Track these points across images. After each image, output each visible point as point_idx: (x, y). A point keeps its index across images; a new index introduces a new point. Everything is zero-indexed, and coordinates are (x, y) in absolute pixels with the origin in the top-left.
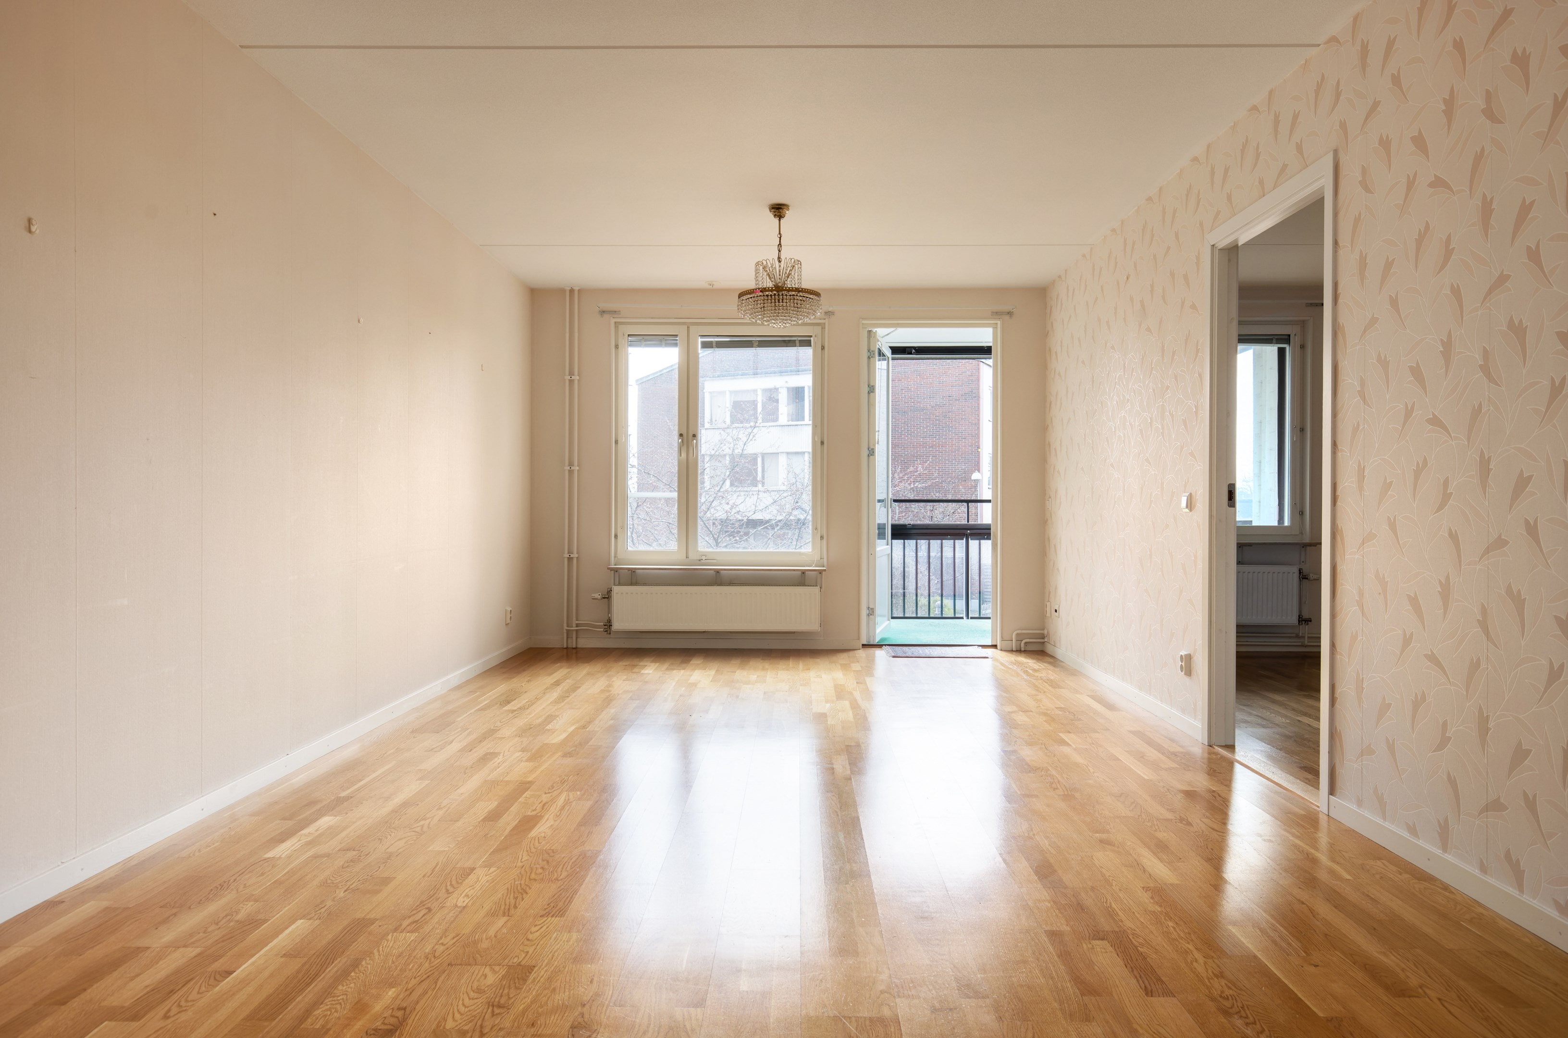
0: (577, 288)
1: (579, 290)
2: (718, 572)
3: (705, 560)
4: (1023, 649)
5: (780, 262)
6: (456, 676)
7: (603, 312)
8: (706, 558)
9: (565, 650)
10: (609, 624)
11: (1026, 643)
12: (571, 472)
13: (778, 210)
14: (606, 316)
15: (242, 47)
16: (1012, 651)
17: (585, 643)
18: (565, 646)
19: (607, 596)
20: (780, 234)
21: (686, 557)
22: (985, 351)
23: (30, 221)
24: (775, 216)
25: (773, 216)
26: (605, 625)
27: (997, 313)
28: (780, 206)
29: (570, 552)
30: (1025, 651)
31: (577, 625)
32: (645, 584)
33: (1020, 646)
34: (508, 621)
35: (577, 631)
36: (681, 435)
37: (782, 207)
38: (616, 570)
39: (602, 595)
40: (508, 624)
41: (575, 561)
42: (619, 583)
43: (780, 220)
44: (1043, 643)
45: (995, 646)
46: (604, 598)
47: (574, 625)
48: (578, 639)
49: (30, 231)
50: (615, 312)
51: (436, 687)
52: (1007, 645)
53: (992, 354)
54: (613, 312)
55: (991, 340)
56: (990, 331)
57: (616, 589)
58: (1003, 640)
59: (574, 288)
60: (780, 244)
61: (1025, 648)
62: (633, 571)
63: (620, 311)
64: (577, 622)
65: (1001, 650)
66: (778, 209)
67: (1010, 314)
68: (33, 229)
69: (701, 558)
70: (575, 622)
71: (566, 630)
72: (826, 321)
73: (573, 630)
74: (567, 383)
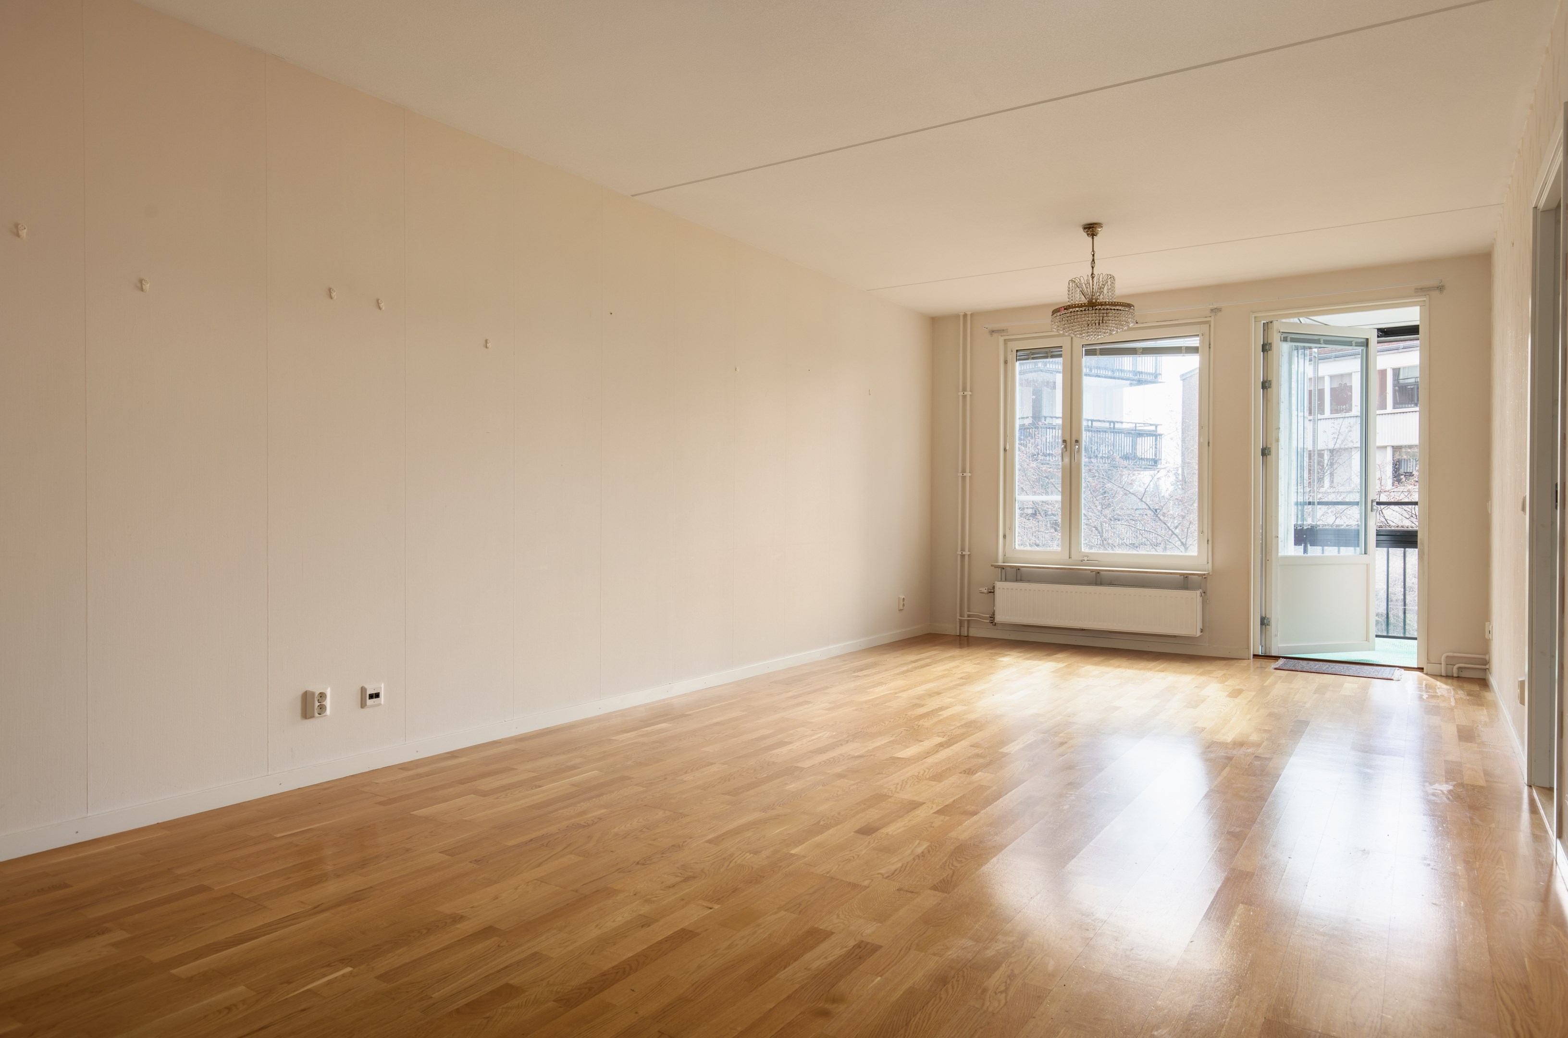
0: (970, 313)
1: (971, 315)
2: (1098, 572)
3: (1087, 560)
4: (1455, 675)
5: (1093, 278)
6: (836, 648)
7: (992, 332)
8: (1088, 559)
9: (958, 637)
10: (993, 617)
11: (1459, 668)
12: (964, 478)
13: (1091, 229)
14: (995, 335)
15: (632, 196)
16: (1441, 676)
17: (975, 632)
18: (958, 634)
19: (992, 592)
20: (1093, 251)
21: (1070, 558)
22: (1413, 330)
23: (486, 341)
24: (1088, 235)
25: (1086, 235)
26: (991, 617)
27: (1421, 289)
28: (1092, 226)
29: (963, 550)
30: (1458, 677)
31: (969, 616)
32: (1029, 581)
33: (1453, 671)
34: (901, 607)
35: (969, 621)
36: (1064, 441)
37: (1096, 226)
38: (1002, 568)
39: (989, 589)
40: (902, 610)
41: (967, 557)
42: (1001, 579)
43: (1093, 238)
44: (1485, 670)
45: (1421, 669)
46: (990, 592)
47: (966, 616)
48: (970, 629)
49: (486, 347)
50: (1003, 330)
51: (815, 654)
52: (1434, 668)
53: (1420, 333)
54: (1001, 331)
55: (1418, 318)
56: (1417, 309)
57: (999, 585)
58: (1429, 662)
59: (967, 313)
60: (1093, 260)
61: (1458, 674)
62: (1018, 569)
63: (1007, 329)
64: (968, 613)
65: (1427, 674)
66: (1089, 228)
67: (1441, 288)
68: (488, 345)
69: (1083, 559)
70: (966, 613)
71: (959, 619)
72: (1212, 319)
73: (965, 620)
74: (961, 398)
